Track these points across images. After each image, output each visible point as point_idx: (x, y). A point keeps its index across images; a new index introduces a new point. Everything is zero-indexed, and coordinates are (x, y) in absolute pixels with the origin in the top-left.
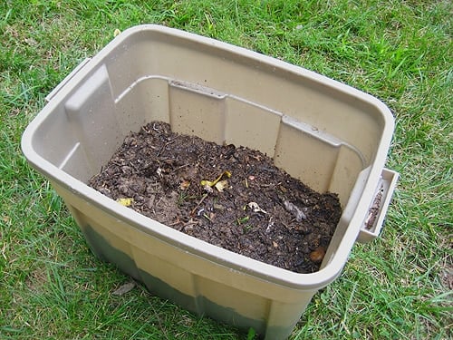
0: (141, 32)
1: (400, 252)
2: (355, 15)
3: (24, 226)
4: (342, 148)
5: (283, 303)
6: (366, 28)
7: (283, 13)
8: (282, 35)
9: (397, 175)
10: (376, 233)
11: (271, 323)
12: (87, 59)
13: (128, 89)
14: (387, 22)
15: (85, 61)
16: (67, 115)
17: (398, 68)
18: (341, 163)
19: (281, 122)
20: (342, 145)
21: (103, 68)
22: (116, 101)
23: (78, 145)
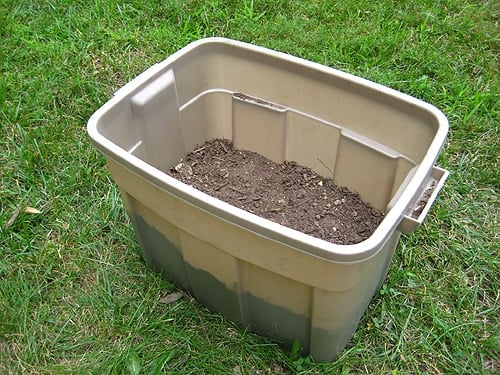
4: (400, 161)
5: (326, 292)
9: (447, 174)
10: (420, 219)
11: (315, 324)
13: (195, 99)
16: (133, 110)
19: (341, 135)
20: (399, 158)
21: (171, 72)
22: (181, 109)
23: (140, 142)
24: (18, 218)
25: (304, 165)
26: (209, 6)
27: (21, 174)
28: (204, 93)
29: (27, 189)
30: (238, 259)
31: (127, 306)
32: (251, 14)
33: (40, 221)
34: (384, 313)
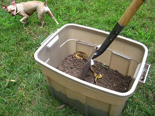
0: (68, 26)
1: (152, 96)
2: (133, 24)
3: (29, 87)
4: (132, 60)
6: (137, 27)
7: (110, 23)
8: (110, 30)
10: (144, 82)
12: (53, 33)
13: (65, 43)
14: (143, 26)
15: (52, 34)
16: (47, 49)
17: (148, 39)
18: (131, 65)
21: (58, 36)
22: (61, 47)
23: (49, 59)
24: (8, 84)
25: (100, 62)
26: (61, 9)
27: (8, 69)
28: (67, 41)
29: (10, 73)
30: (86, 96)
31: (47, 110)
32: (75, 12)
33: (16, 84)
34: (128, 107)
